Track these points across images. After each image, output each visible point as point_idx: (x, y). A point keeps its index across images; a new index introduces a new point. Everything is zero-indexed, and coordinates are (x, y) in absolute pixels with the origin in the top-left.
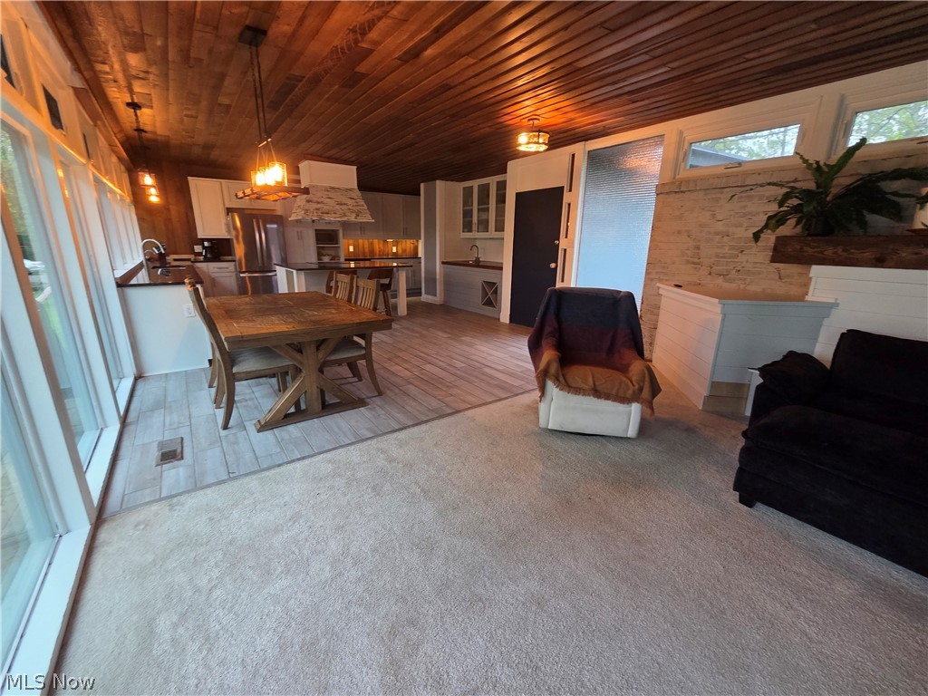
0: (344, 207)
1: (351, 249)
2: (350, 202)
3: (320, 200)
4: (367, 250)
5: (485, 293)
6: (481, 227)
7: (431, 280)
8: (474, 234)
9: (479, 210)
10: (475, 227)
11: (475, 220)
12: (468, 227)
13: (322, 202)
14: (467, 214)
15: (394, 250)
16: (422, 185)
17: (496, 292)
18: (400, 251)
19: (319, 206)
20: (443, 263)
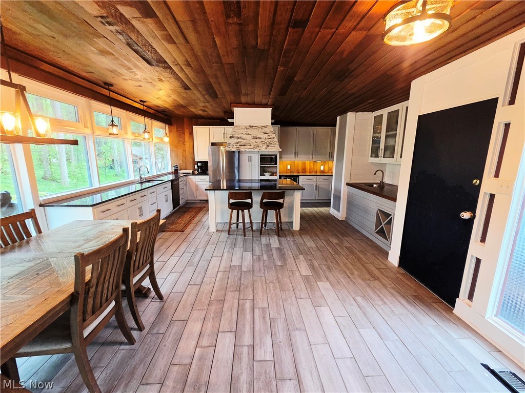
0: (258, 140)
1: (289, 167)
2: (264, 136)
3: (239, 136)
4: (300, 168)
5: (379, 222)
6: (388, 153)
7: (338, 198)
8: (380, 160)
9: (387, 137)
10: (381, 153)
11: (382, 146)
12: (375, 152)
13: (241, 138)
14: (376, 141)
15: (322, 168)
16: (338, 118)
17: (390, 223)
18: (327, 169)
19: (239, 140)
20: (348, 184)
